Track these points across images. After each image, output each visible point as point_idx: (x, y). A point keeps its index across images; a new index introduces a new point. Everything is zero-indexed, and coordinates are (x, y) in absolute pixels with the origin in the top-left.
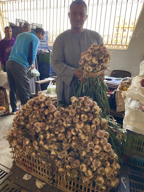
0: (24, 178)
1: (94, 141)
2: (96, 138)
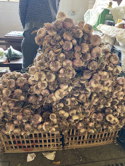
0: (28, 161)
1: (116, 89)
2: (118, 86)
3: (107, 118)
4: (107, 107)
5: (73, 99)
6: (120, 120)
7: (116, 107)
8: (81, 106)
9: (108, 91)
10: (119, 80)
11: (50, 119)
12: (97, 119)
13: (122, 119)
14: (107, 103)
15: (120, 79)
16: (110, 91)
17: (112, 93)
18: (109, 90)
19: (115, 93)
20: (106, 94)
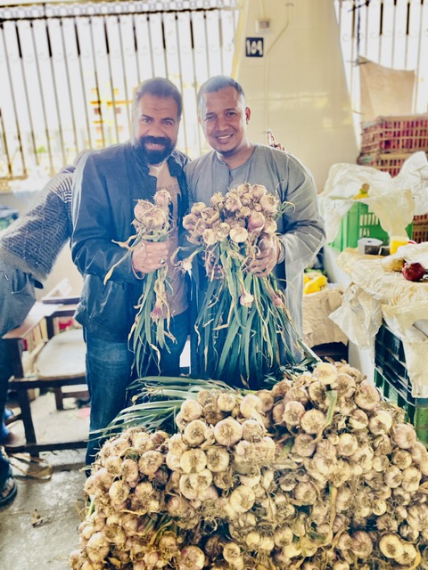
1: (395, 462)
2: (399, 453)
3: (384, 549)
4: (379, 514)
5: (280, 499)
6: (425, 553)
7: (403, 514)
8: (302, 516)
9: (372, 469)
11: (226, 558)
12: (356, 553)
14: (376, 504)
16: (379, 470)
17: (383, 475)
19: (393, 474)
20: (369, 477)
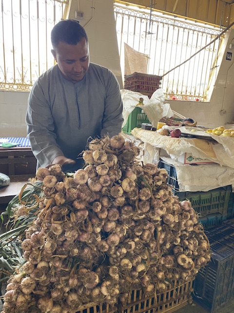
1: (183, 217)
2: (185, 213)
3: (180, 261)
4: (177, 244)
5: (137, 239)
6: (195, 261)
7: (187, 243)
8: (146, 248)
9: (174, 221)
10: (185, 205)
11: (111, 275)
12: (167, 266)
13: (197, 259)
14: (176, 240)
15: (185, 203)
16: (177, 222)
17: (179, 224)
18: (176, 220)
19: (183, 223)
20: (172, 225)
